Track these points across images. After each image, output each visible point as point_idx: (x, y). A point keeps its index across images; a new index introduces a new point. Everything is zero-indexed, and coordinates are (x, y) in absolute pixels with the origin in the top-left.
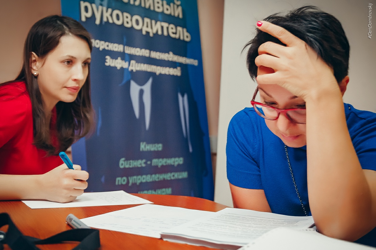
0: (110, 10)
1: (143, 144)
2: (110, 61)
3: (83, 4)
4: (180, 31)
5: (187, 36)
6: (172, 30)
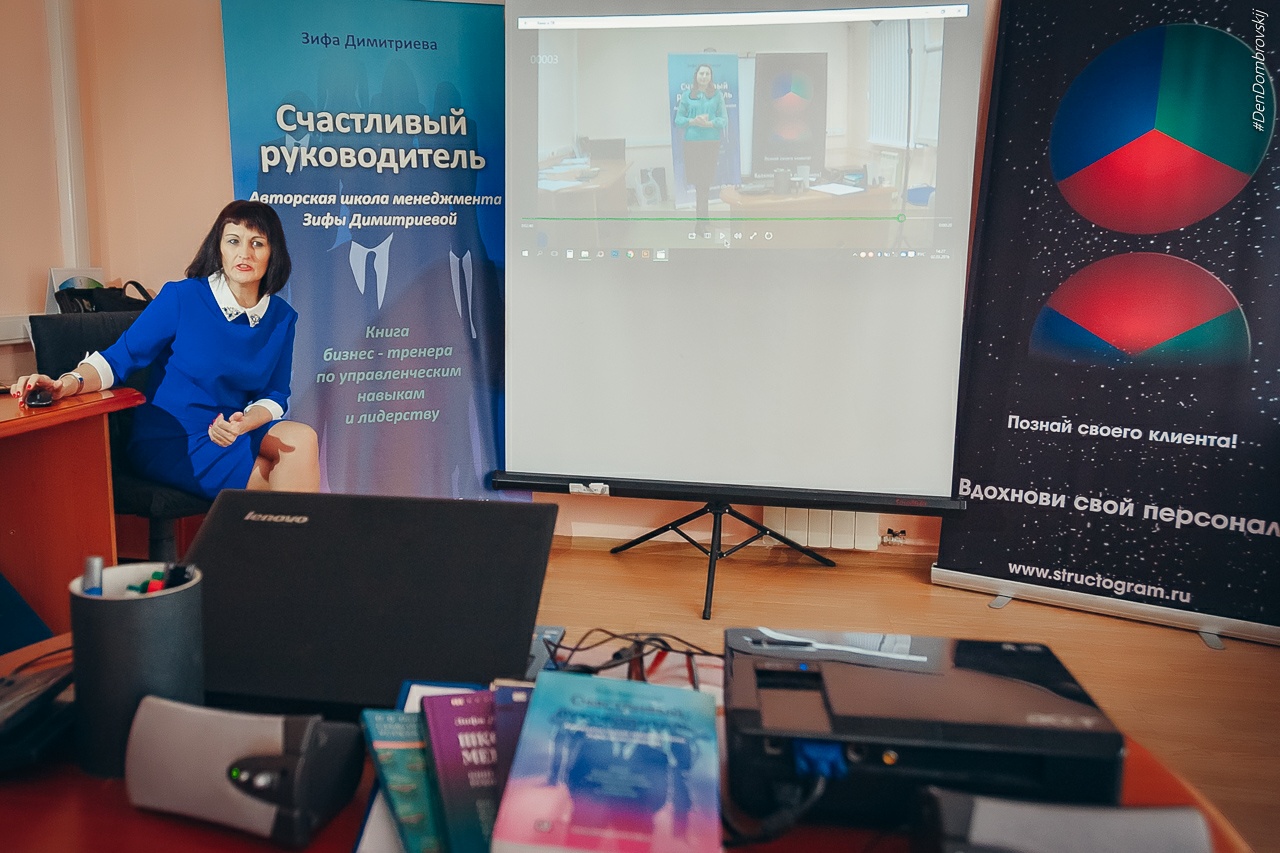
0: (314, 150)
1: (370, 329)
2: (311, 219)
3: (265, 151)
4: (460, 156)
5: (477, 162)
6: (440, 157)
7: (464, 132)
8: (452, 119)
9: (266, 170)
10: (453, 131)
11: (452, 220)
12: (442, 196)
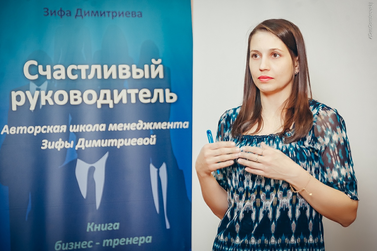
1: (90, 225)
2: (48, 144)
4: (159, 94)
5: (171, 97)
6: (144, 95)
7: (161, 76)
8: (153, 67)
9: (14, 108)
10: (154, 76)
11: (152, 141)
12: (145, 124)
